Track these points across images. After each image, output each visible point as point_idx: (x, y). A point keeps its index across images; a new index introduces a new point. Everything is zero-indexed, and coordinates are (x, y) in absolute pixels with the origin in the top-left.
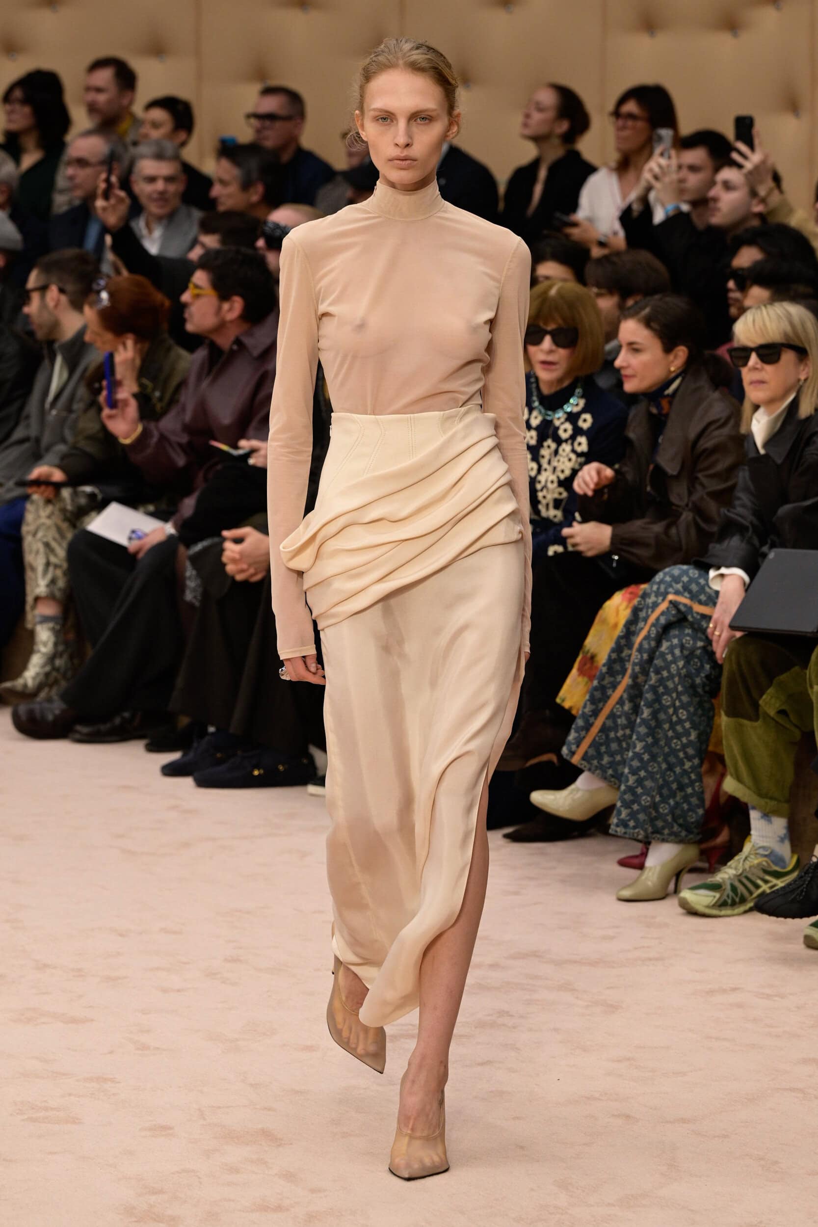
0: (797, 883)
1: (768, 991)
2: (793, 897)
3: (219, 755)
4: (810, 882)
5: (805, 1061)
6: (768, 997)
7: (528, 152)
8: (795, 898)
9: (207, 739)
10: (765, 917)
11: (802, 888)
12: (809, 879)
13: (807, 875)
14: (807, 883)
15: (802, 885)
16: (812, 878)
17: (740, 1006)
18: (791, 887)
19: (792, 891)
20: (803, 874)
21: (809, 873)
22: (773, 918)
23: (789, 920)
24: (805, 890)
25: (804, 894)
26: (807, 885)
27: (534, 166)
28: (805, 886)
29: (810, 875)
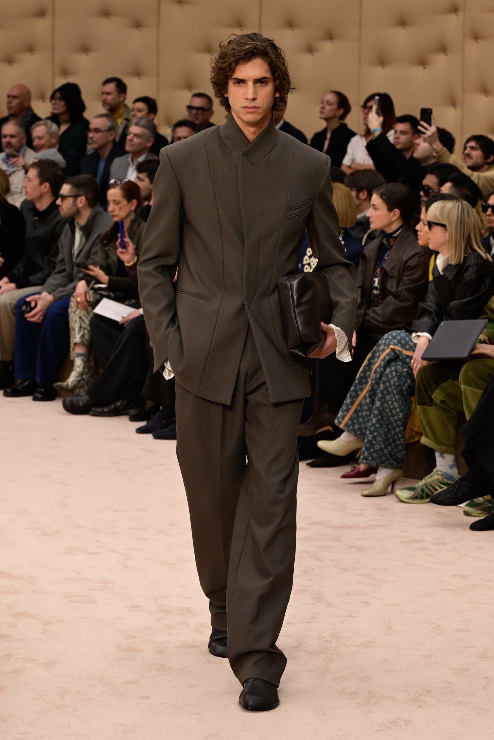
0: (452, 488)
1: (437, 541)
2: (449, 495)
3: (164, 422)
4: (458, 488)
5: (455, 576)
6: (437, 544)
7: (322, 125)
8: (450, 496)
9: (158, 414)
10: (435, 505)
11: (453, 492)
12: (457, 486)
13: (456, 484)
14: (456, 488)
15: (454, 489)
16: (459, 486)
17: (423, 548)
18: (448, 490)
19: (449, 492)
20: (454, 484)
21: (457, 484)
22: (440, 506)
23: (448, 507)
24: (455, 492)
25: (455, 494)
26: (456, 490)
27: (325, 131)
28: (455, 490)
29: (458, 484)
